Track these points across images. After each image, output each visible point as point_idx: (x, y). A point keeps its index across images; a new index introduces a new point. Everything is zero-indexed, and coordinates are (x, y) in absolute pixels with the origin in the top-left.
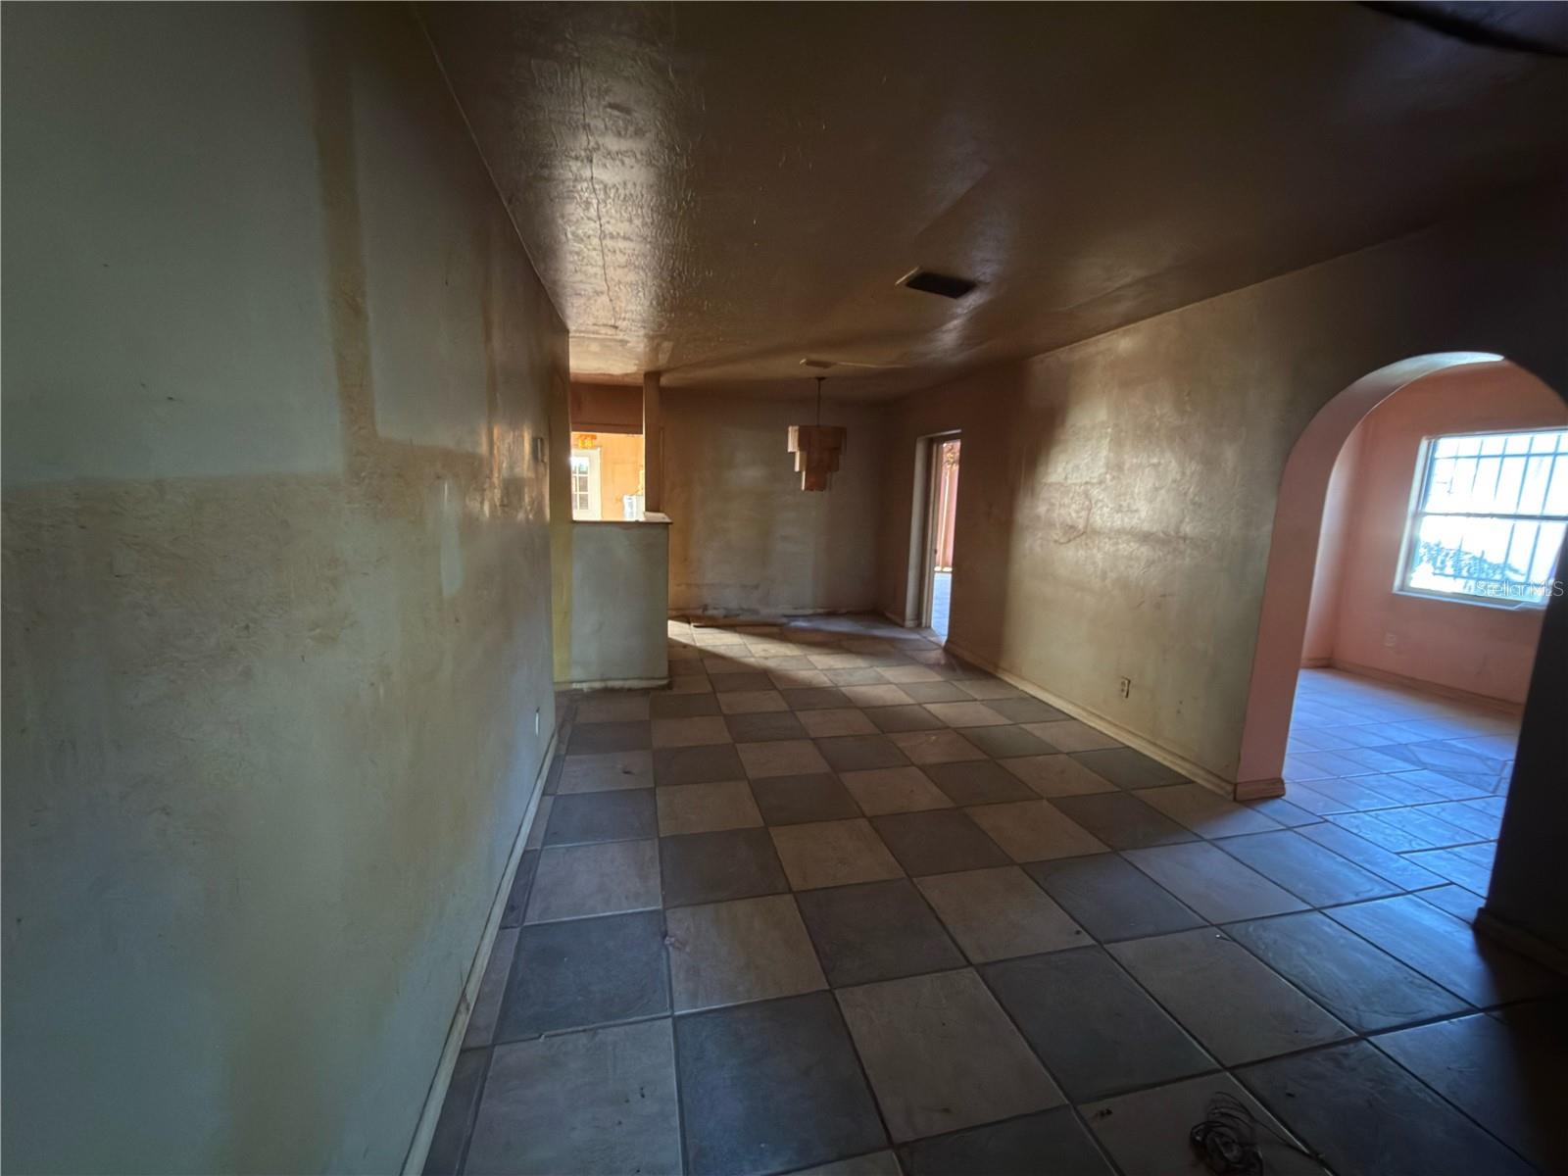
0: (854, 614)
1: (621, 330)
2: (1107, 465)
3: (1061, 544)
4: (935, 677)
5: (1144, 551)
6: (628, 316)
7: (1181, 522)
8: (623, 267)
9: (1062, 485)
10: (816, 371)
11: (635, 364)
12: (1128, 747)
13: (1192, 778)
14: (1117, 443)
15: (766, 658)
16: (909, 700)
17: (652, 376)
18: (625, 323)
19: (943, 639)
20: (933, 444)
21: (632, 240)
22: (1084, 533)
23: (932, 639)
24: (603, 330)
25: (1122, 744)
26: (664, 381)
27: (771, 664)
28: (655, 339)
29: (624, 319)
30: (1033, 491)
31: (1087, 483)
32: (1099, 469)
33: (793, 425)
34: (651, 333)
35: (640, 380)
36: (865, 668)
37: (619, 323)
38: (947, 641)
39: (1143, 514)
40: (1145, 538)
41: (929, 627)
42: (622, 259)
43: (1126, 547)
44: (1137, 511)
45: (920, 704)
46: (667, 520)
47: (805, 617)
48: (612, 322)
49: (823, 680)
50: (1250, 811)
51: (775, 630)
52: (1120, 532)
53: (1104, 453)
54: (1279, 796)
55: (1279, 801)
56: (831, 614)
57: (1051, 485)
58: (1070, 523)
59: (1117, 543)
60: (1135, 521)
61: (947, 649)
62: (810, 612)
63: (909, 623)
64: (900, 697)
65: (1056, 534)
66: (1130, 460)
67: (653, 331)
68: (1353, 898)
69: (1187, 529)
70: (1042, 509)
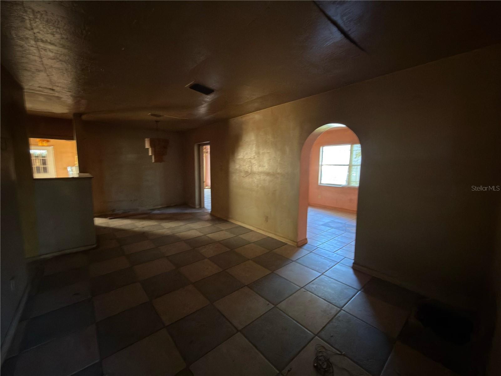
0: (176, 206)
1: (56, 92)
2: (255, 153)
3: (244, 177)
4: (208, 225)
5: (268, 178)
6: (59, 85)
7: (277, 169)
8: (53, 59)
9: (243, 159)
10: (155, 118)
11: (68, 109)
12: (269, 237)
13: (286, 242)
14: (258, 146)
15: (143, 227)
16: (201, 234)
17: (78, 115)
18: (58, 88)
19: (210, 211)
20: (200, 146)
21: (56, 46)
22: (251, 174)
23: (206, 211)
24: (46, 91)
25: (267, 236)
26: (84, 117)
27: (146, 229)
28: (77, 98)
29: (58, 86)
30: (234, 161)
31: (250, 158)
32: (253, 154)
33: (147, 138)
34: (74, 95)
35: (71, 116)
36: (183, 225)
37: (54, 88)
38: (211, 211)
39: (266, 167)
40: (268, 174)
41: (204, 207)
42: (51, 55)
43: (263, 177)
44: (265, 166)
45: (205, 235)
46: (91, 176)
47: (159, 209)
48: (50, 87)
49: (168, 232)
50: (301, 249)
51: (146, 216)
52: (261, 173)
53: (254, 149)
54: (306, 243)
55: (307, 244)
56: (168, 207)
57: (239, 159)
58: (246, 170)
59: (260, 176)
60: (265, 169)
61: (212, 214)
62: (160, 207)
63: (197, 207)
64: (197, 234)
65: (242, 174)
66: (261, 152)
67: (75, 94)
68: (328, 268)
69: (279, 171)
70: (237, 167)
